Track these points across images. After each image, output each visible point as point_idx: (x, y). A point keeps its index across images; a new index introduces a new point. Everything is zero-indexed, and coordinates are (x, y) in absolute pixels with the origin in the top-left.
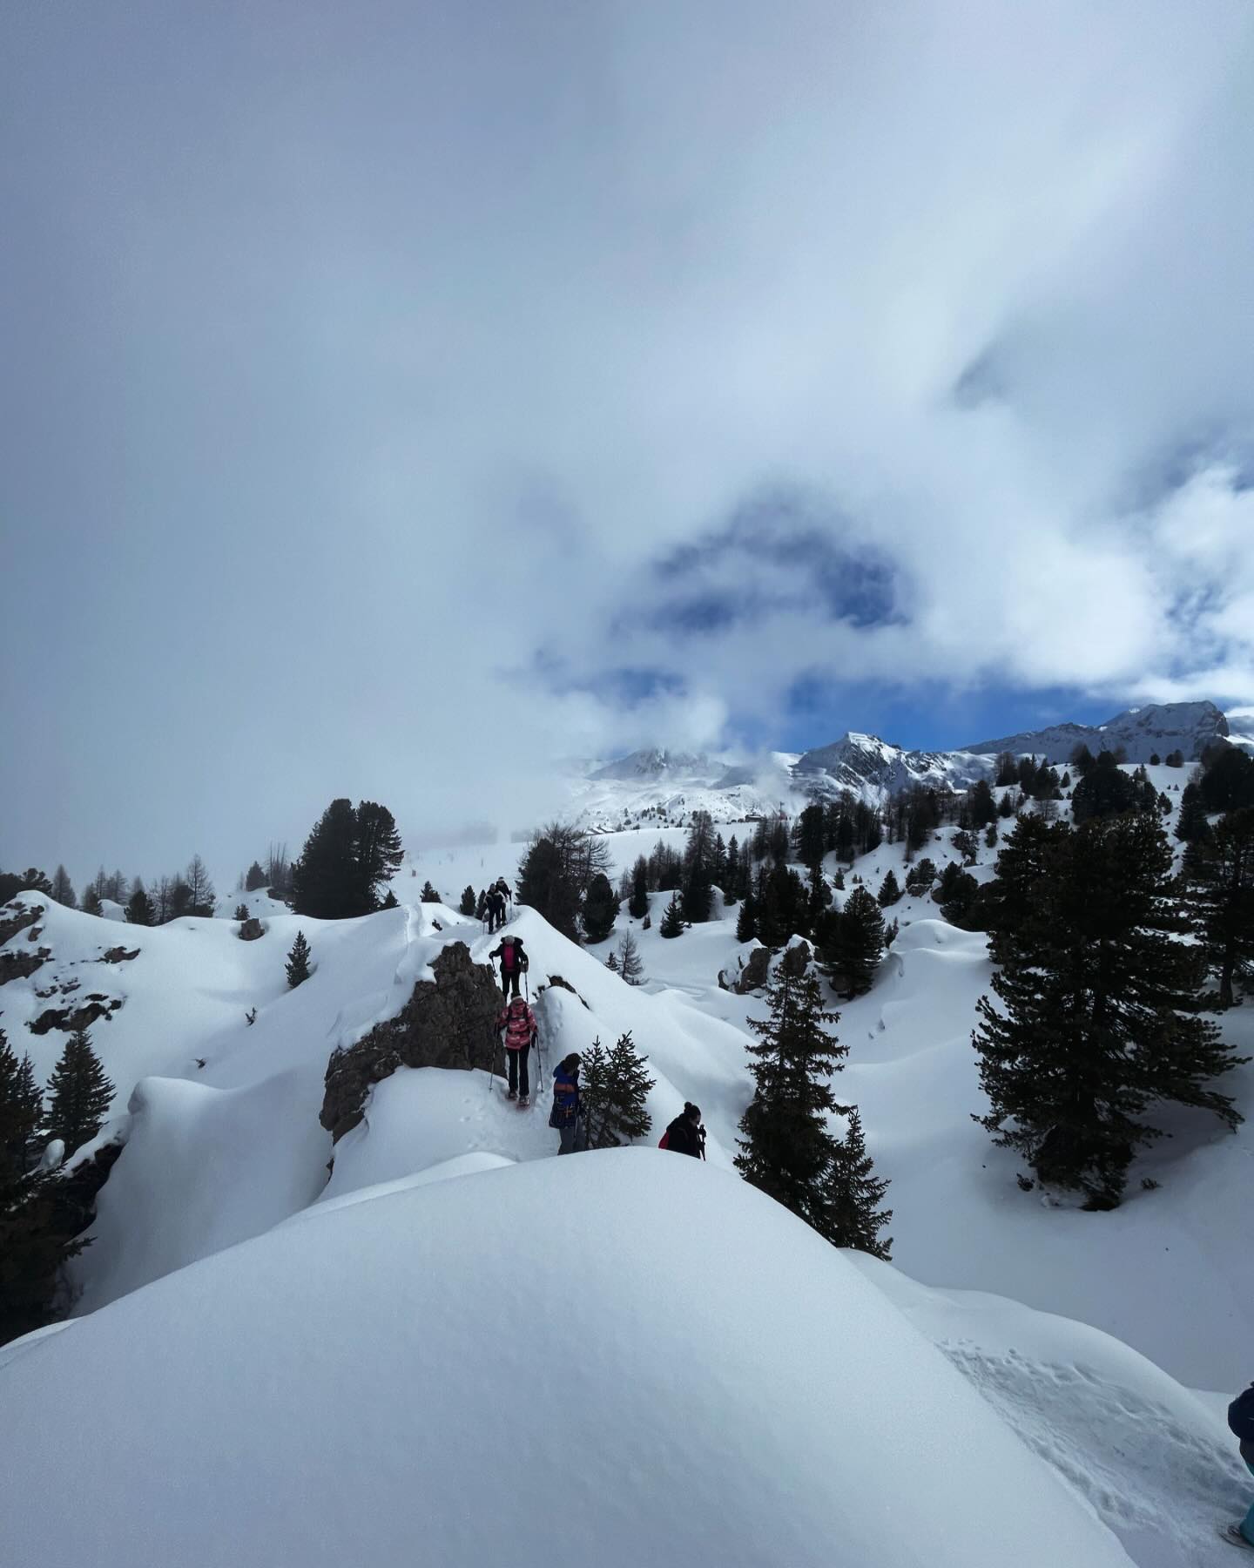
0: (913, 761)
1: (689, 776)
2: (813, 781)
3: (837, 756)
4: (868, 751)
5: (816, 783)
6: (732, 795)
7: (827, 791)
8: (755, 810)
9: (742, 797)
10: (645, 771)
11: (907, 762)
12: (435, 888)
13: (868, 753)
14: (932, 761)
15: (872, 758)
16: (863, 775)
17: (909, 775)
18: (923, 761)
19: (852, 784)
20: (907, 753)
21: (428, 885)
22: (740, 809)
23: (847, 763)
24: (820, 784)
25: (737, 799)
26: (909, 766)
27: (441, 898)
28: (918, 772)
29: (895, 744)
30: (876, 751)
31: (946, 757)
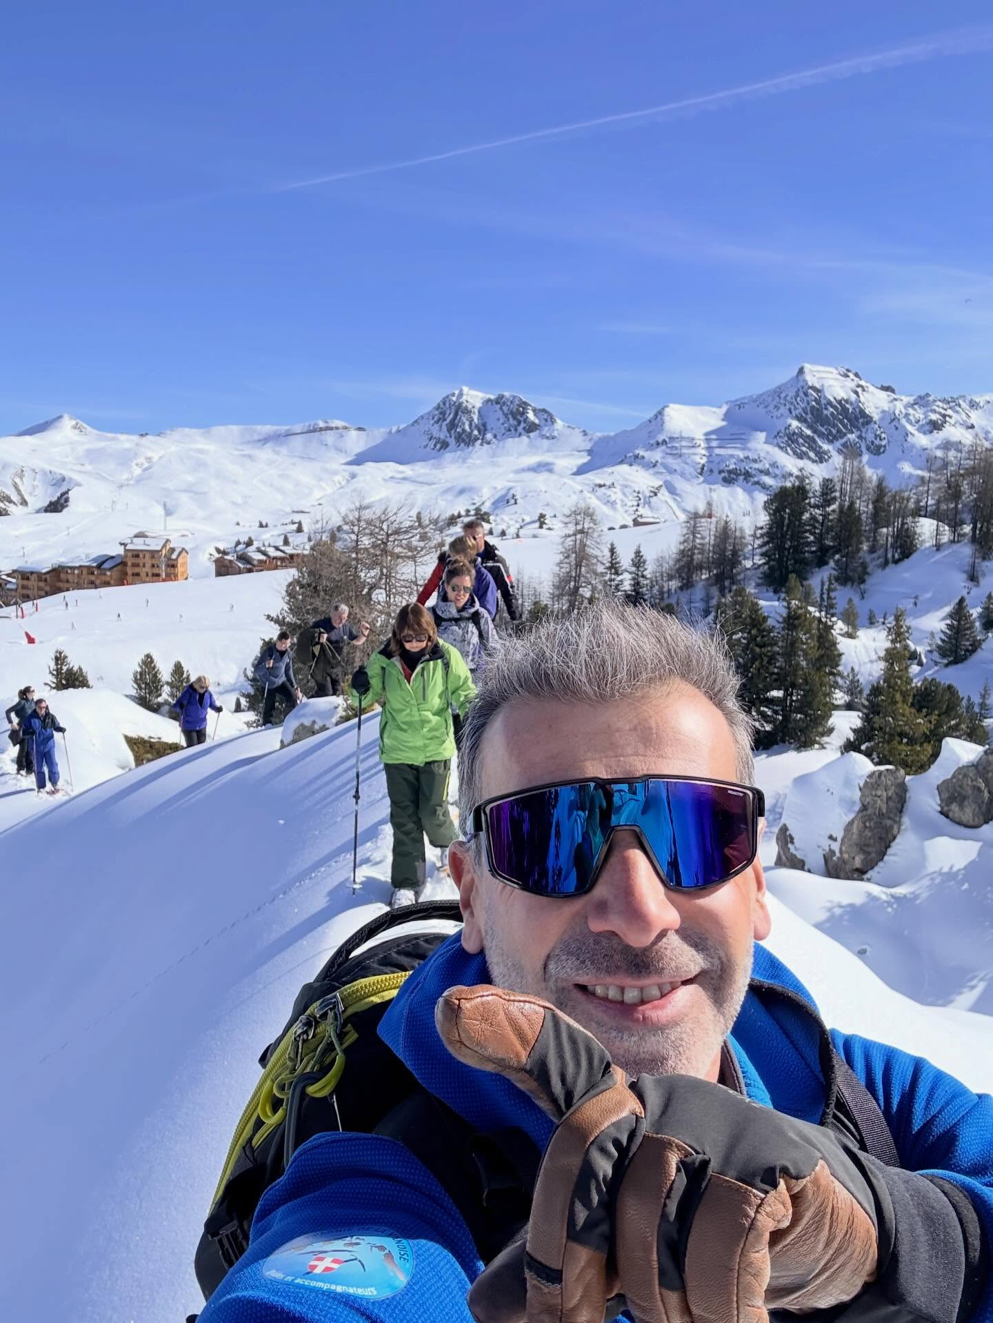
0: (918, 414)
1: (521, 454)
2: (741, 455)
3: (783, 410)
4: (839, 398)
5: (747, 458)
6: (600, 486)
7: (767, 473)
8: (641, 511)
9: (617, 489)
10: (445, 445)
11: (907, 415)
12: (74, 662)
13: (840, 402)
14: (949, 412)
15: (845, 410)
16: (831, 442)
17: (910, 438)
18: (935, 411)
19: (809, 458)
20: (906, 399)
21: (60, 659)
22: (615, 509)
23: (799, 418)
24: (755, 461)
25: (608, 492)
26: (909, 421)
27: (91, 683)
28: (925, 433)
29: (886, 385)
30: (853, 397)
31: (973, 405)
